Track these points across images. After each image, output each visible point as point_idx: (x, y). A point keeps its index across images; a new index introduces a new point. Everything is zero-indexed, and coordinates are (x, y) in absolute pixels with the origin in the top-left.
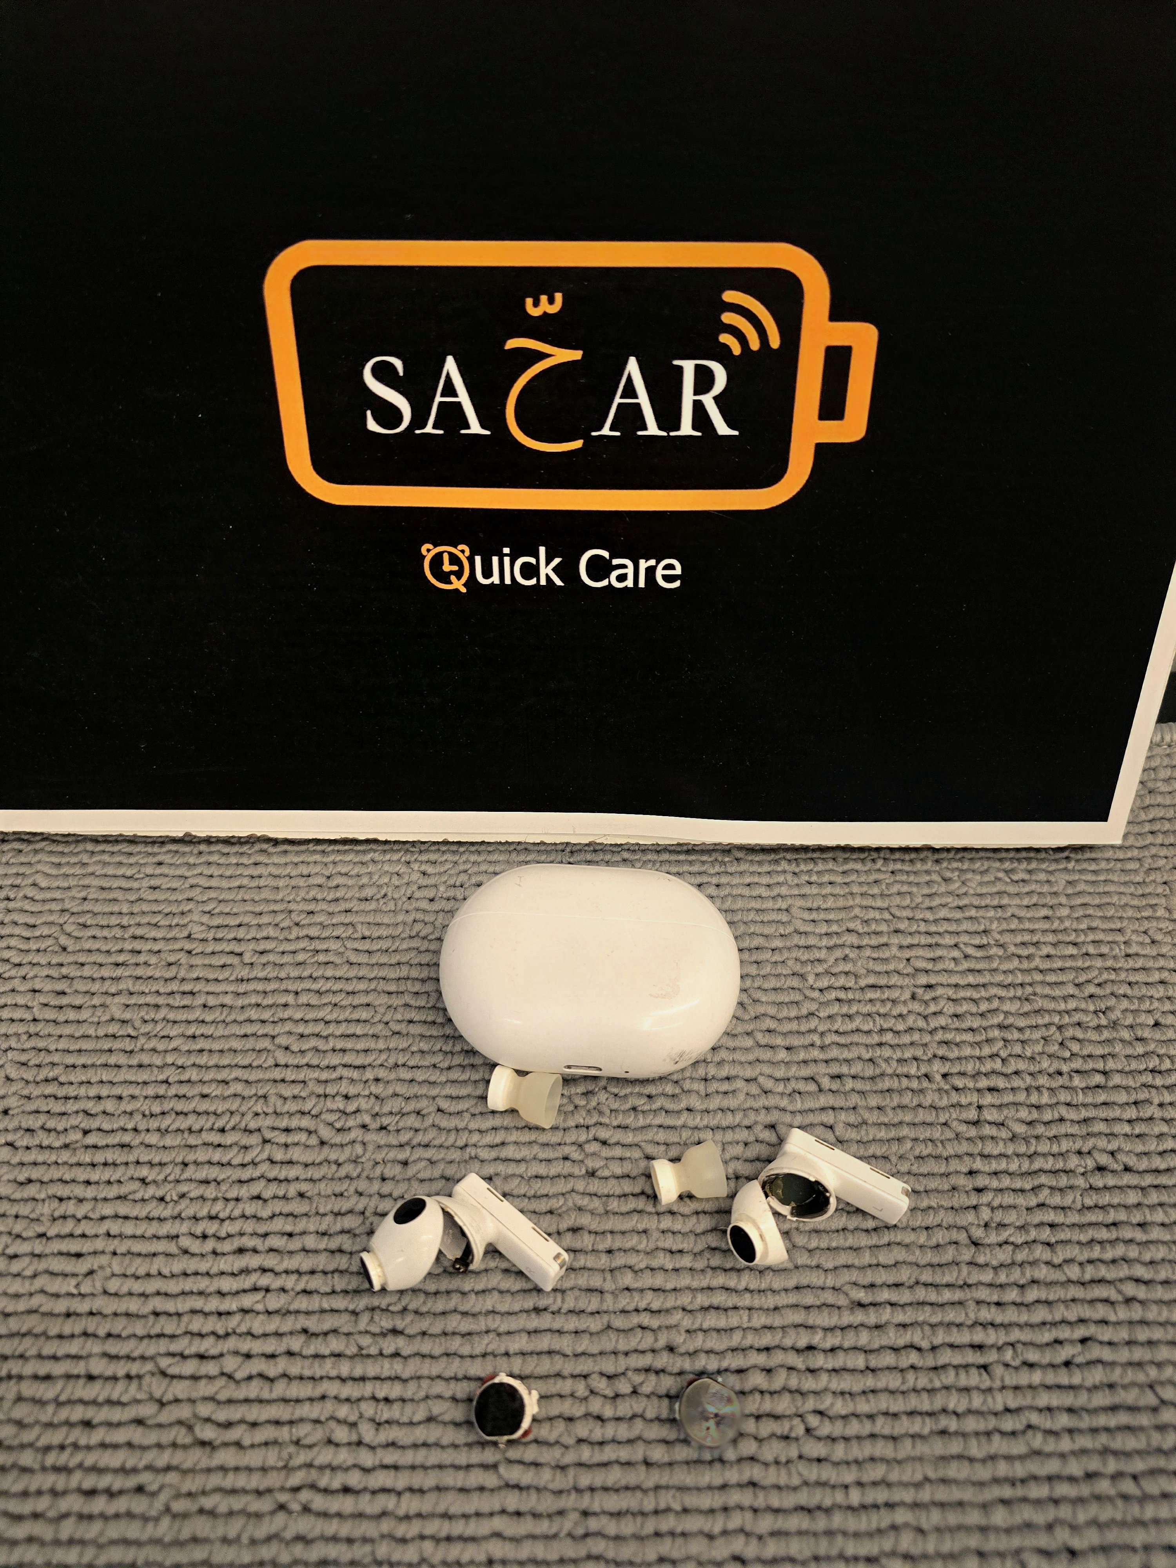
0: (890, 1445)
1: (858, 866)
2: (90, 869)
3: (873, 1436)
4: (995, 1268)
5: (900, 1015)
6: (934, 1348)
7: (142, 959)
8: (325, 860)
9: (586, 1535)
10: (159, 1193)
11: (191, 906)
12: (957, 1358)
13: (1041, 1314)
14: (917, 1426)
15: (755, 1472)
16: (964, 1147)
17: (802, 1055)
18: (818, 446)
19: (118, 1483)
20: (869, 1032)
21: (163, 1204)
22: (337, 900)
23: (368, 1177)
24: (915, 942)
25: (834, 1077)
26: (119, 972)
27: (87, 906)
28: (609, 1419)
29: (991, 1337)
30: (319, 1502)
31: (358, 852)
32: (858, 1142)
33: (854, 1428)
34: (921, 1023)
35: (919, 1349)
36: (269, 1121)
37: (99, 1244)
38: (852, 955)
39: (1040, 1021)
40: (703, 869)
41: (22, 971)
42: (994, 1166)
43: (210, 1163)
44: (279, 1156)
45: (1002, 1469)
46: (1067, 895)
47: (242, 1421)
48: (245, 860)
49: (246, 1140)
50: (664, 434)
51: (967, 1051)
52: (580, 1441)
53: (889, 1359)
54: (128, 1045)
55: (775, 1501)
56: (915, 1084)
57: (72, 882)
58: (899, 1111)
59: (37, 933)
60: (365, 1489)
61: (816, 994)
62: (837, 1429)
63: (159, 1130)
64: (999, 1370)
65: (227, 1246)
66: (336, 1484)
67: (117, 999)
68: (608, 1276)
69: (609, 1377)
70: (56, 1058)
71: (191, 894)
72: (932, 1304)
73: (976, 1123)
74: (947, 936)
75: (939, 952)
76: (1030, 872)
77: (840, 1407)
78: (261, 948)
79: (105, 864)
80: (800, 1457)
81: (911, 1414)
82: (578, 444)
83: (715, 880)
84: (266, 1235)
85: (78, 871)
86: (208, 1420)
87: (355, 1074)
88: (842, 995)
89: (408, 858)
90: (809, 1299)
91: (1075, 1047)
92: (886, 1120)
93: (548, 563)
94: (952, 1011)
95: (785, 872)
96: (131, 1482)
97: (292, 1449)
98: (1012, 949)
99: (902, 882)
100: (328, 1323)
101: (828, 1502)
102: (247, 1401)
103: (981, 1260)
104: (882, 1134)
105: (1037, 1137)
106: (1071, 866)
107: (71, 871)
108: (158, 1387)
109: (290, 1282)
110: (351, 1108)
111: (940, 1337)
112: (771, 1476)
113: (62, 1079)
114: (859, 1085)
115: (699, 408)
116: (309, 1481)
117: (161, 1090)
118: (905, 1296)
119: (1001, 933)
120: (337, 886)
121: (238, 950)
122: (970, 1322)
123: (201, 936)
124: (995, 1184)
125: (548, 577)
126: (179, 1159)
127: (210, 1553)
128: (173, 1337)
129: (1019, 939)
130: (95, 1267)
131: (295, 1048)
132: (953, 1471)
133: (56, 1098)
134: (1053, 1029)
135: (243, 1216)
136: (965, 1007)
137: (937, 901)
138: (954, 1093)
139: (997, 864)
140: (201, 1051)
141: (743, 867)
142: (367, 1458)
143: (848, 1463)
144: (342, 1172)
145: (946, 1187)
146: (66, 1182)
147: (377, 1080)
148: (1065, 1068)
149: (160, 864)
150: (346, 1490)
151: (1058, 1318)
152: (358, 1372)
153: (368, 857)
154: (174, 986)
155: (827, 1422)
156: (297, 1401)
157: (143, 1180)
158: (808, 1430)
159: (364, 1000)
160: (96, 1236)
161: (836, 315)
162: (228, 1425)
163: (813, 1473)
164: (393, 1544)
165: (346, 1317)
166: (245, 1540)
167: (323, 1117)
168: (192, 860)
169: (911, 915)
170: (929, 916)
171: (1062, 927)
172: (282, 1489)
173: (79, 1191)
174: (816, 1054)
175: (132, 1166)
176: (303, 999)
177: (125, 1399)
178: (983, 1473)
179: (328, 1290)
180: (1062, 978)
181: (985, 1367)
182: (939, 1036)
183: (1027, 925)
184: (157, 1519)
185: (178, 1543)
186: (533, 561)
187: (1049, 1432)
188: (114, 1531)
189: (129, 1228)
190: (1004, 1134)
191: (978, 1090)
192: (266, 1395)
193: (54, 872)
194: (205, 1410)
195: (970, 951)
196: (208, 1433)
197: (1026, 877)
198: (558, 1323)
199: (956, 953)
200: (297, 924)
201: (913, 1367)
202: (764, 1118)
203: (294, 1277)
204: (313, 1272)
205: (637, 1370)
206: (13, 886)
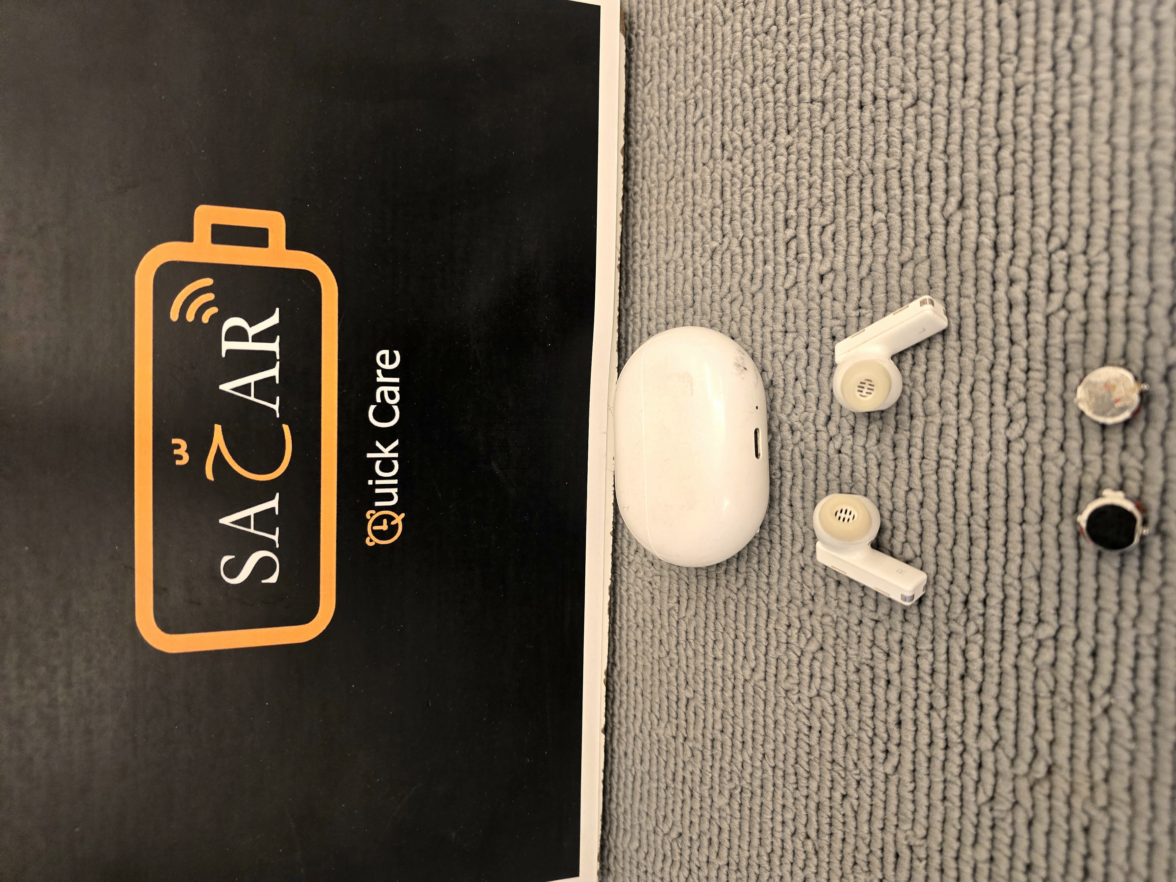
0: (1078, 173)
1: (638, 206)
2: (628, 807)
3: (1070, 189)
4: (936, 83)
5: (743, 170)
6: (999, 136)
7: (688, 776)
8: (625, 627)
9: (1144, 446)
10: (854, 785)
11: (654, 734)
12: (1008, 115)
13: (975, 41)
14: (1063, 150)
15: (1097, 295)
16: (841, 113)
17: (770, 252)
18: (288, 247)
19: (1079, 848)
20: (755, 197)
21: (861, 782)
22: (653, 621)
23: (848, 614)
24: (691, 159)
25: (787, 226)
26: (697, 795)
27: (652, 813)
28: (1046, 424)
29: (993, 84)
30: (1104, 680)
31: (621, 602)
32: (835, 204)
33: (1062, 206)
34: (749, 152)
35: (1000, 148)
36: (805, 690)
37: (889, 838)
38: (699, 211)
39: (750, 53)
40: (637, 330)
41: (695, 869)
42: (856, 87)
43: (832, 741)
44: (829, 686)
45: (1103, 71)
46: (662, 34)
47: (1033, 738)
48: (625, 689)
49: (818, 711)
50: (278, 363)
51: (770, 113)
52: (1062, 448)
53: (1006, 175)
54: (747, 795)
55: (1121, 276)
56: (793, 157)
57: (636, 822)
58: (813, 171)
59: (669, 854)
60: (1094, 638)
61: (726, 240)
62: (1062, 221)
63: (808, 778)
64: (1021, 77)
65: (895, 734)
66: (1089, 663)
67: (715, 799)
68: (930, 419)
69: (1011, 421)
70: (754, 853)
71: (646, 733)
72: (963, 138)
73: (824, 103)
74: (688, 133)
75: (699, 139)
76: (645, 66)
77: (1044, 220)
78: (683, 683)
79: (625, 796)
80: (1085, 253)
81: (1052, 154)
82: (286, 428)
83: (646, 322)
84: (887, 702)
85: (629, 817)
86: (1030, 765)
87: (774, 618)
88: (727, 219)
89: (626, 563)
90: (954, 247)
91: (769, 21)
92: (819, 181)
93: (381, 452)
94: (740, 127)
95: (641, 266)
96: (1079, 837)
97: (1057, 699)
98: (698, 78)
99: (650, 170)
100: (957, 656)
101: (1125, 229)
102: (1016, 732)
103: (929, 95)
104: (829, 184)
105: (836, 50)
106: (641, 32)
107: (629, 822)
108: (1003, 805)
109: (924, 687)
110: (797, 624)
111: (990, 130)
112: (1100, 279)
113: (769, 850)
114: (793, 204)
115: (258, 338)
116: (1085, 687)
117: (780, 773)
118: (956, 161)
119: (686, 88)
120: (644, 620)
121: (683, 702)
122: (979, 104)
123: (674, 728)
124: (870, 86)
125: (391, 452)
126: (829, 766)
127: (1142, 777)
128: (962, 788)
129: (691, 73)
130: (905, 843)
131: (753, 664)
132: (1103, 116)
133: (782, 856)
134: (756, 41)
135: (872, 718)
136: (738, 117)
137: (663, 142)
138: (801, 124)
139: (639, 93)
140: (753, 739)
141: (637, 298)
142: (1068, 635)
143: (1092, 211)
144: (843, 634)
145: (871, 127)
146: (843, 857)
147: (778, 600)
148: (784, 30)
149: (626, 754)
150: (1094, 654)
151: (979, 25)
152: (997, 636)
153: (624, 594)
154: (708, 754)
155: (1056, 230)
156: (1018, 689)
157: (844, 796)
158: (1063, 247)
159: (721, 605)
160: (883, 839)
161: (188, 236)
162: (1035, 750)
163: (1099, 242)
164: (1142, 618)
165: (952, 642)
166: (1132, 746)
167: (802, 646)
168: (624, 730)
169: (672, 163)
170: (673, 148)
171: (683, 37)
172: (1091, 709)
173: (849, 849)
174: (769, 241)
175: (833, 804)
176: (719, 654)
177: (1010, 833)
178: (1106, 88)
179: (930, 655)
180: (719, 35)
181: (1017, 89)
182: (758, 137)
183: (682, 67)
184: (1112, 819)
185: (1133, 803)
186: (378, 463)
187: (1075, 29)
188: (1119, 858)
189: (879, 813)
190: (832, 80)
191: (799, 102)
192: (1012, 715)
193: (629, 835)
194: (1022, 767)
195: (698, 113)
196: (1041, 768)
197: (648, 68)
198: (965, 464)
199: (700, 125)
200: (668, 653)
201: (1014, 154)
202: (815, 284)
203: (920, 684)
204: (917, 667)
205: (1006, 397)
206: (638, 867)
